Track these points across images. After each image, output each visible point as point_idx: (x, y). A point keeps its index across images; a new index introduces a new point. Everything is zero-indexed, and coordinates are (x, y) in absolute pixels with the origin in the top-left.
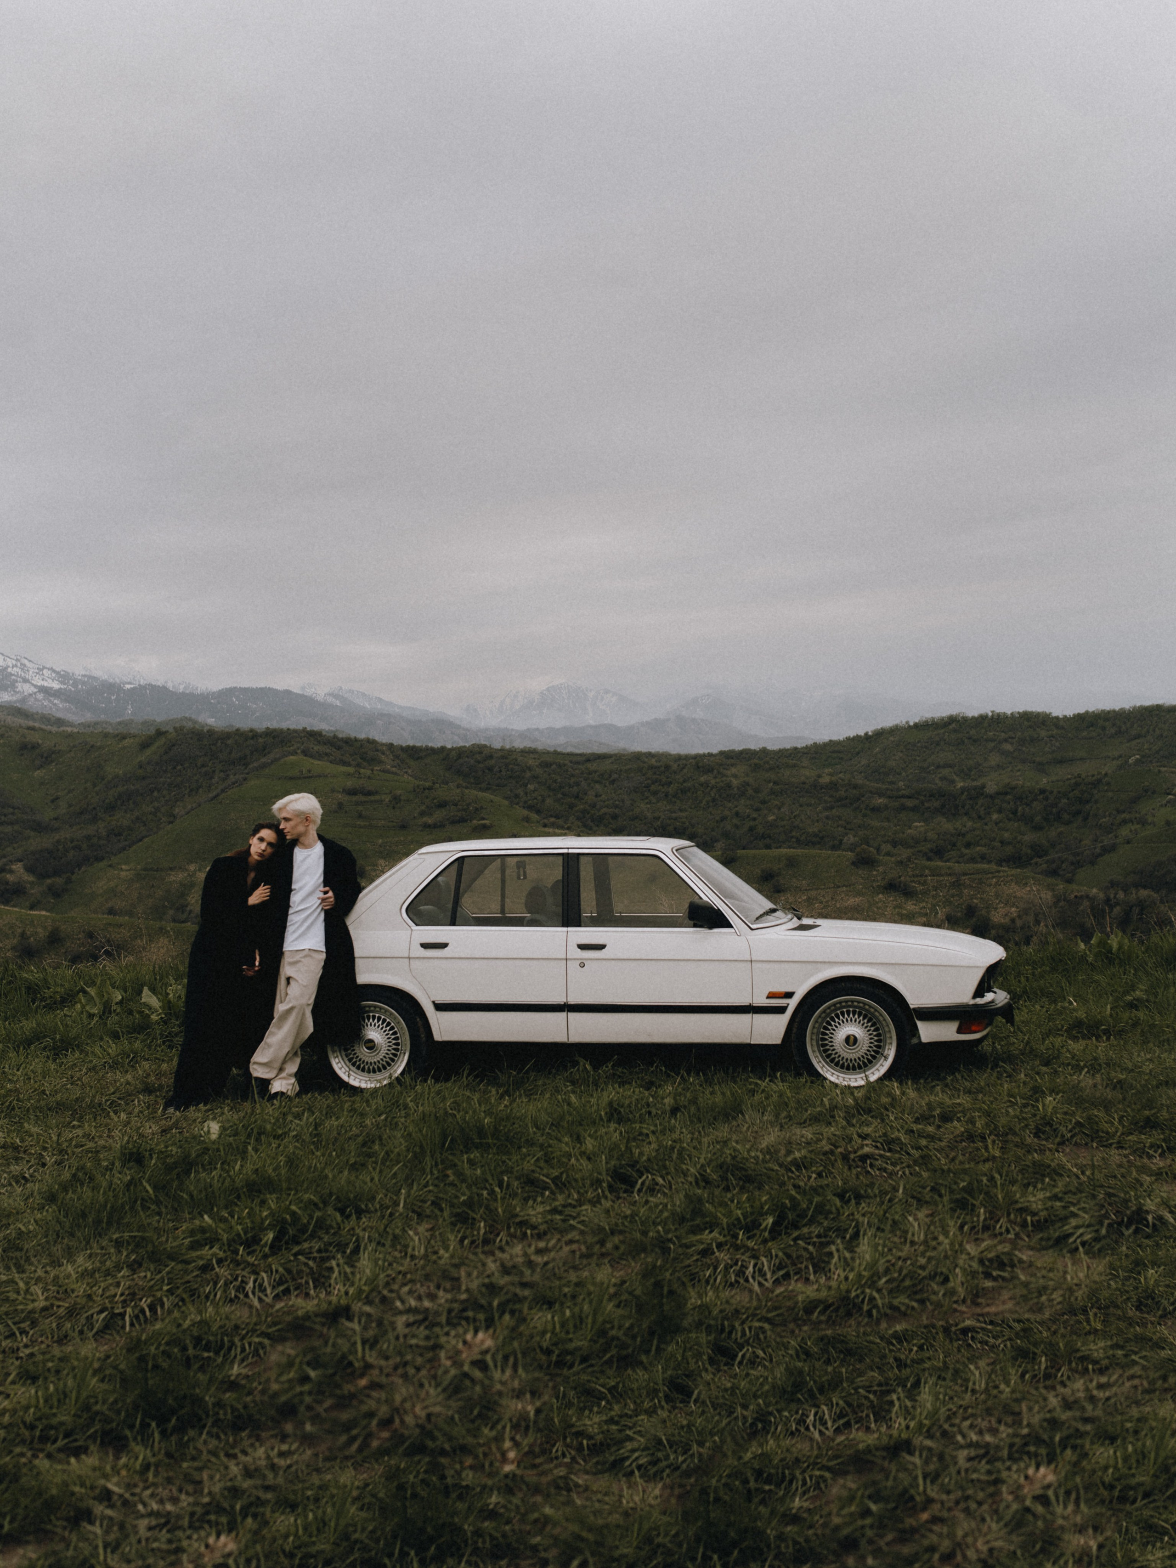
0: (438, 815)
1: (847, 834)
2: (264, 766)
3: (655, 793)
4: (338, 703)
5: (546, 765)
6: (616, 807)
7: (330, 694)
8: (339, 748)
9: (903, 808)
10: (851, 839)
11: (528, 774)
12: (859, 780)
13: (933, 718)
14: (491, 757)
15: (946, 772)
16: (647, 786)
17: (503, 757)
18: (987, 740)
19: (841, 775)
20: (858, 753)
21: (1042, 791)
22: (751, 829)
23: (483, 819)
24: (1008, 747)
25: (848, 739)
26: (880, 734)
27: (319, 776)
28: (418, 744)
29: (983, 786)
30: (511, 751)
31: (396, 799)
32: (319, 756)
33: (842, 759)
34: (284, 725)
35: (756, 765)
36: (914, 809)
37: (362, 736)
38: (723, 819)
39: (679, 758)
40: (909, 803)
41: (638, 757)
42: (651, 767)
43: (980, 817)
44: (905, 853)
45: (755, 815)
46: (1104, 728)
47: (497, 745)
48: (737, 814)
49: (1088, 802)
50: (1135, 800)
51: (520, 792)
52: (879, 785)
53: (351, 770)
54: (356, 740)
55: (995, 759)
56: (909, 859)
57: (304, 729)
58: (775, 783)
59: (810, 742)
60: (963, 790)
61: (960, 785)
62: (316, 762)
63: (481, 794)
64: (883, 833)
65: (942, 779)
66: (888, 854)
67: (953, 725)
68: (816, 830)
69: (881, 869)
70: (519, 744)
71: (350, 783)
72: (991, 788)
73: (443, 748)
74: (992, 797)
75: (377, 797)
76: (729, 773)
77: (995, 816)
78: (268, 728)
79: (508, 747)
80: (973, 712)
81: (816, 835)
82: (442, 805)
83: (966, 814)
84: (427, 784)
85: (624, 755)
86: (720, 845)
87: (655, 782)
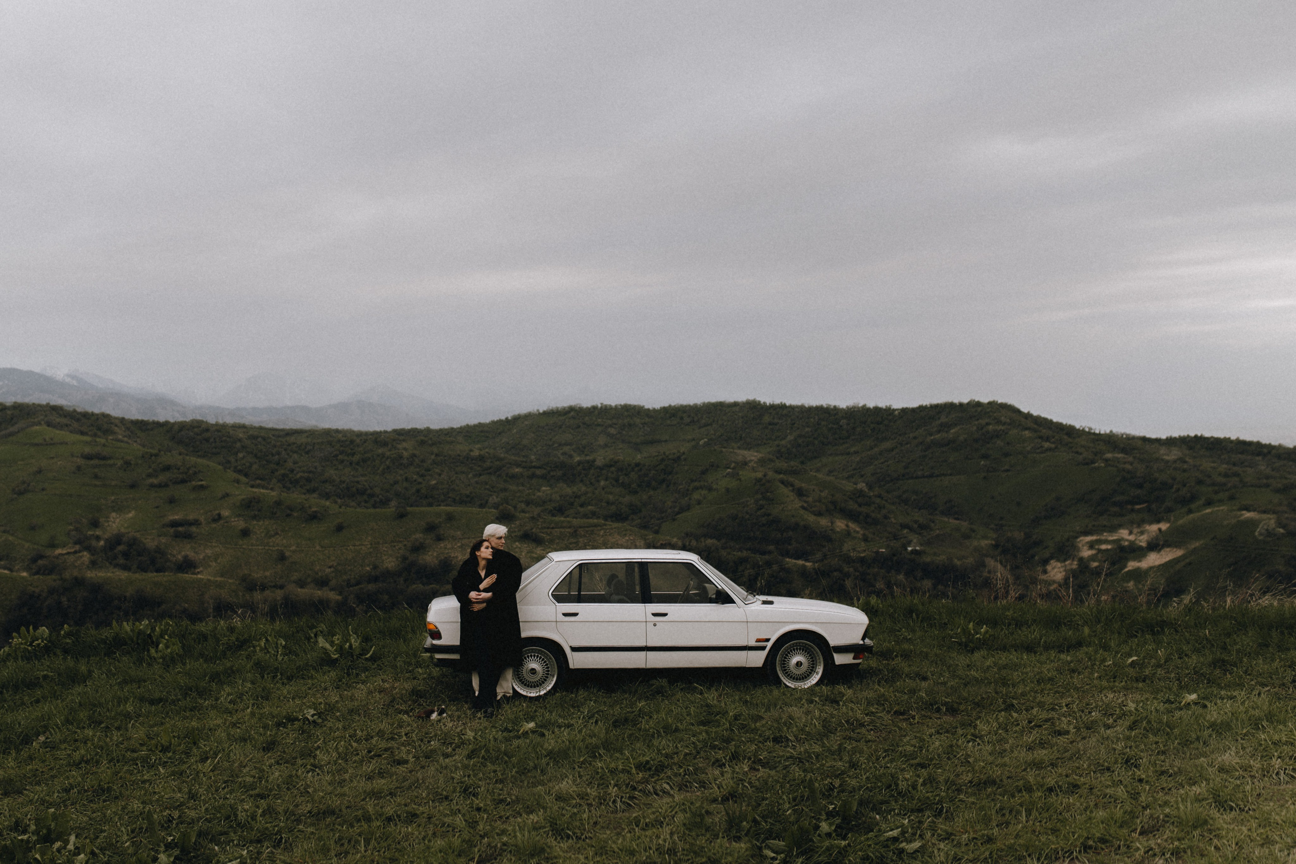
0: (162, 478)
1: (491, 495)
2: (11, 434)
3: (342, 461)
4: (75, 383)
5: (254, 437)
6: (310, 472)
7: (68, 375)
8: (78, 420)
9: (533, 476)
10: (494, 499)
11: (238, 445)
12: (500, 454)
13: (557, 408)
14: (207, 430)
15: (566, 449)
16: (336, 456)
17: (218, 431)
18: (598, 425)
19: (487, 450)
20: (500, 433)
21: (637, 465)
22: (418, 491)
23: (202, 480)
24: (612, 431)
25: (493, 422)
26: (517, 419)
27: (61, 443)
28: (146, 419)
29: (594, 461)
30: (224, 426)
31: (127, 463)
32: (61, 427)
33: (487, 437)
34: (28, 400)
35: (422, 441)
36: (543, 477)
37: (96, 411)
38: (396, 483)
39: (360, 434)
40: (538, 472)
41: (328, 432)
42: (339, 441)
43: (591, 483)
44: (536, 511)
45: (420, 480)
46: (682, 418)
47: (212, 420)
48: (406, 479)
49: (670, 473)
50: (703, 473)
51: (232, 459)
52: (517, 458)
53: (87, 438)
54: (93, 414)
55: (602, 440)
56: (539, 515)
57: (48, 404)
58: (437, 455)
59: (464, 424)
60: (579, 463)
61: (577, 459)
62: (58, 432)
63: (199, 460)
64: (518, 494)
65: (564, 454)
66: (523, 511)
67: (572, 413)
68: (468, 492)
69: (518, 523)
70: (229, 420)
71: (87, 450)
72: (599, 463)
73: (167, 423)
74: (601, 469)
75: (111, 462)
76: (400, 446)
77: (602, 483)
78: (15, 403)
79: (221, 422)
80: (586, 403)
81: (468, 496)
82: (167, 468)
83: (582, 481)
84: (153, 451)
85: (317, 431)
86: (393, 503)
87: (342, 453)
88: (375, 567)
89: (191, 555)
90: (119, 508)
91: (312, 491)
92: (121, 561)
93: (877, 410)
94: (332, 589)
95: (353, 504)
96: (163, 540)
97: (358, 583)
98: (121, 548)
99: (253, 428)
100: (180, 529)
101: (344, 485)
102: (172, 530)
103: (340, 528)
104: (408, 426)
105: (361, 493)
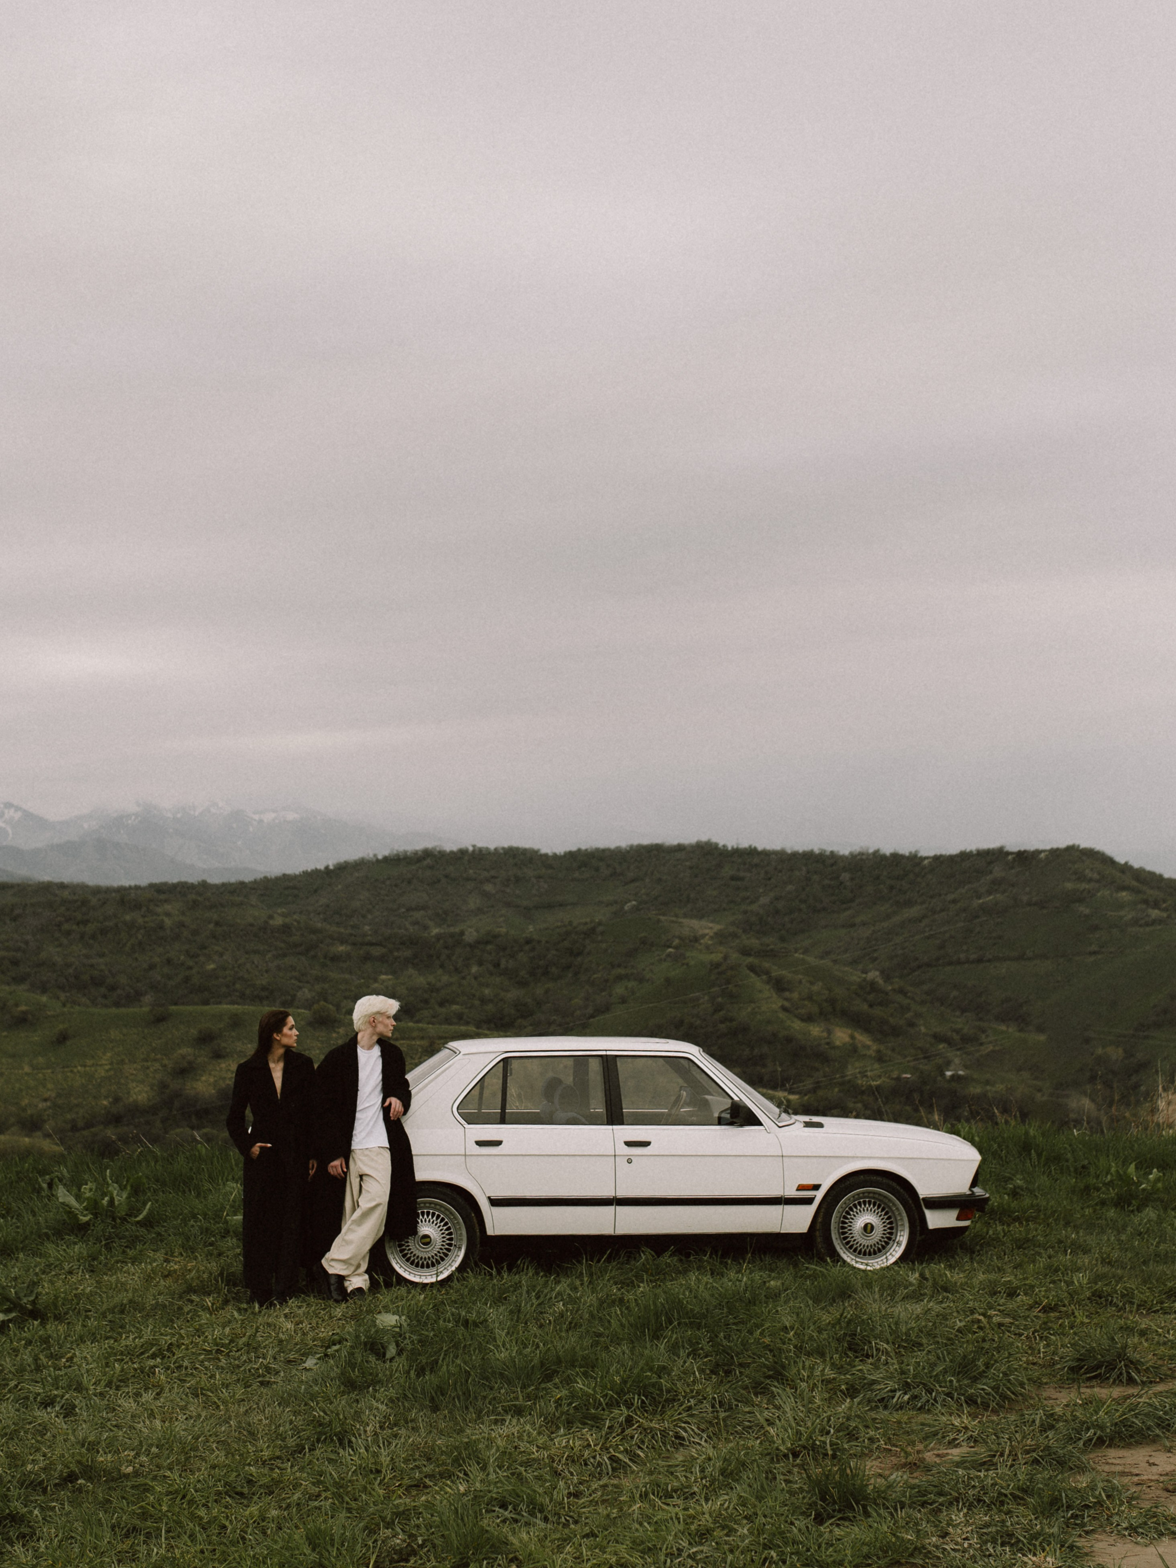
1: (300, 988)
3: (68, 933)
6: (18, 949)
9: (367, 958)
10: (305, 993)
12: (317, 923)
13: (406, 852)
15: (418, 915)
16: (59, 925)
18: (468, 879)
19: (295, 917)
20: (316, 891)
21: (528, 941)
22: (187, 979)
24: (489, 887)
25: (306, 873)
26: (343, 868)
29: (462, 933)
33: (296, 896)
35: (194, 901)
36: (382, 959)
38: (152, 967)
39: (97, 891)
40: (377, 951)
41: (46, 888)
42: (64, 901)
43: (456, 969)
45: (190, 963)
46: (597, 869)
48: (169, 961)
49: (579, 954)
50: (632, 953)
52: (341, 929)
55: (474, 902)
58: (217, 924)
59: (259, 876)
60: (438, 937)
61: (435, 931)
64: (343, 987)
65: (414, 924)
67: (428, 861)
68: (264, 983)
72: (471, 936)
74: (472, 946)
76: (159, 910)
77: (474, 969)
80: (450, 846)
81: (264, 989)
83: (442, 966)
85: (29, 886)
86: (148, 999)
87: (68, 920)
88: (117, 1100)
91: (19, 980)
93: (896, 858)
94: (48, 1136)
95: (84, 1000)
97: (89, 1125)
101: (71, 971)
103: (62, 1038)
104: (173, 878)
105: (97, 982)
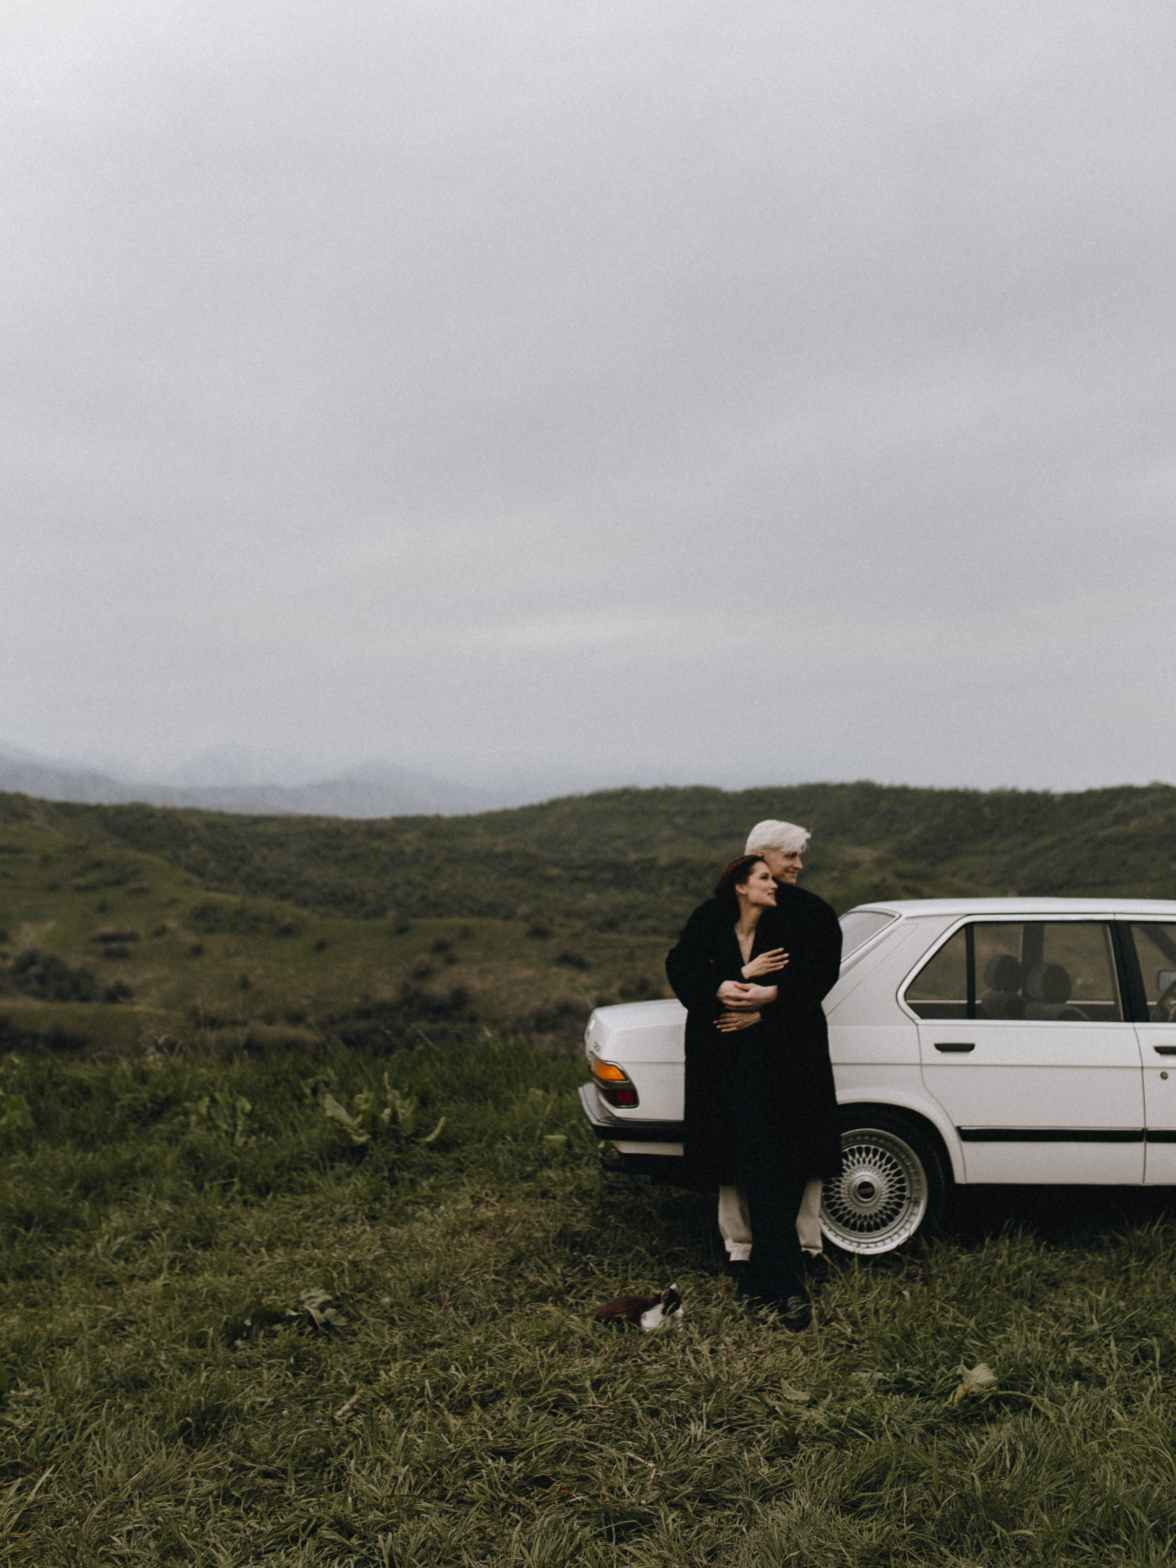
0: (93, 877)
1: (520, 904)
3: (326, 858)
5: (210, 826)
6: (283, 871)
9: (576, 879)
10: (524, 909)
11: (191, 835)
12: (532, 849)
13: (608, 790)
14: (151, 816)
15: (619, 843)
16: (317, 851)
17: (165, 817)
18: (661, 813)
19: (515, 844)
20: (532, 823)
21: (713, 865)
22: (423, 897)
23: (142, 881)
24: (679, 820)
25: (524, 808)
26: (554, 804)
28: (72, 801)
29: (656, 859)
30: (174, 811)
31: (46, 859)
33: (515, 828)
35: (430, 832)
36: (589, 880)
37: (10, 790)
38: (395, 886)
39: (349, 823)
40: (584, 874)
41: (307, 820)
42: (321, 831)
43: (652, 890)
44: (579, 925)
45: (427, 883)
47: (157, 802)
48: (409, 883)
51: (182, 853)
52: (554, 855)
55: (666, 832)
56: (583, 931)
58: (449, 850)
59: (484, 810)
60: (636, 862)
61: (633, 856)
63: (140, 855)
64: (556, 903)
65: (616, 850)
66: (562, 925)
67: (627, 797)
68: (489, 900)
69: (555, 940)
70: (180, 804)
72: (662, 862)
73: (99, 806)
74: (665, 870)
75: (25, 856)
76: (401, 839)
77: (667, 889)
79: (169, 805)
80: (646, 784)
81: (489, 905)
82: (98, 865)
83: (639, 886)
84: (82, 842)
85: (292, 818)
86: (392, 913)
87: (325, 846)
88: (367, 998)
89: (127, 980)
90: (35, 917)
91: (283, 897)
92: (34, 986)
93: (1031, 796)
94: (310, 1027)
95: (338, 913)
96: (91, 959)
97: (343, 1019)
98: (35, 970)
99: (210, 814)
100: (114, 946)
101: (328, 889)
102: (101, 947)
103: (321, 946)
104: (411, 811)
105: (349, 899)
